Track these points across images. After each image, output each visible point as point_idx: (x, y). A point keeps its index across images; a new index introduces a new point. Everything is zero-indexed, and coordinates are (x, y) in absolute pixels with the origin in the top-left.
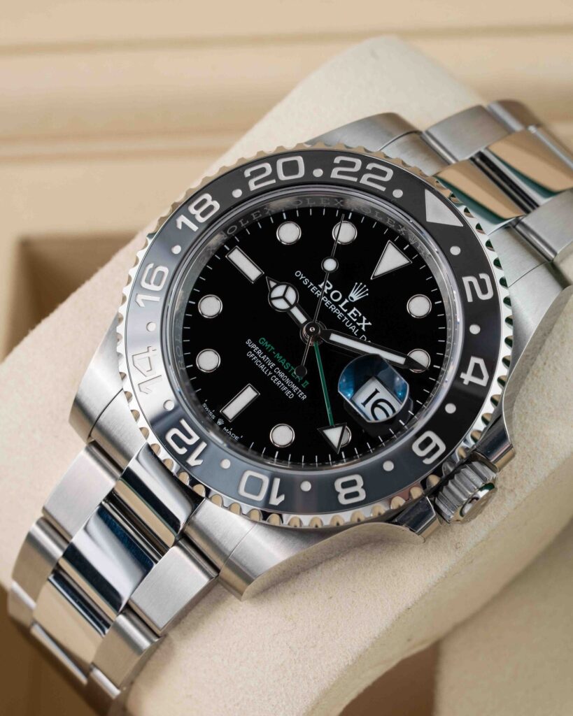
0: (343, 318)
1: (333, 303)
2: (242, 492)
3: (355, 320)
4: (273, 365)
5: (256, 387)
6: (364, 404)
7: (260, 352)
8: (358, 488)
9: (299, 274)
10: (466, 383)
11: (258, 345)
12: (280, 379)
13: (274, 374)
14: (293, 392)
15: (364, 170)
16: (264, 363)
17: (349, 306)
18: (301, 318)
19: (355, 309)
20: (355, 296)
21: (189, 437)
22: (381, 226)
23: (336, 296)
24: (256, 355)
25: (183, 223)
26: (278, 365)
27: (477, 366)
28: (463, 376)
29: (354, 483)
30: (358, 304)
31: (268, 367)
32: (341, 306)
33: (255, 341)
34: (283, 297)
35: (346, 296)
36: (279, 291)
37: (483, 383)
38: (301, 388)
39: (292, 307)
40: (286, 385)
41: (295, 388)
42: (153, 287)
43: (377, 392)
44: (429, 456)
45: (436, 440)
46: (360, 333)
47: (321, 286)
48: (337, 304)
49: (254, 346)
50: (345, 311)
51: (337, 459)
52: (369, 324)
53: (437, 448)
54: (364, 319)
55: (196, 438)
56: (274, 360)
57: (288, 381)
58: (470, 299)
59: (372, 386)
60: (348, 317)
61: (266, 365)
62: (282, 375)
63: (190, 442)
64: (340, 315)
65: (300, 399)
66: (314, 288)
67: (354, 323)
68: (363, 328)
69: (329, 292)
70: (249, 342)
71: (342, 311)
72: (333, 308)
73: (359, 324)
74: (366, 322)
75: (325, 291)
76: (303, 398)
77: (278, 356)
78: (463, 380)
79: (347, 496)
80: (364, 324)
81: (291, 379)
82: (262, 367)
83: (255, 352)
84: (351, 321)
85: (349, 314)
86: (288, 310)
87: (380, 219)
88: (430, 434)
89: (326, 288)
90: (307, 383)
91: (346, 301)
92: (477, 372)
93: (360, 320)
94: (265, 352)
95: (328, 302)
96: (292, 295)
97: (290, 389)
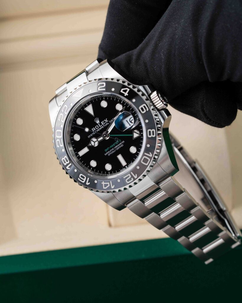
0: (104, 126)
1: (99, 128)
2: (147, 164)
3: (105, 123)
4: (113, 149)
5: (118, 155)
6: (130, 125)
7: (109, 152)
8: (151, 131)
9: (89, 137)
10: (127, 95)
11: (107, 152)
12: (117, 147)
13: (115, 149)
14: (121, 145)
15: (63, 113)
16: (112, 151)
17: (101, 124)
18: (101, 138)
19: (102, 123)
20: (98, 122)
21: (129, 176)
22: (80, 111)
23: (97, 127)
24: (109, 153)
25: (69, 167)
26: (113, 147)
27: (123, 91)
28: (125, 95)
29: (150, 132)
30: (100, 121)
31: (113, 150)
32: (100, 126)
33: (105, 153)
34: (95, 142)
35: (97, 124)
36: (93, 143)
37: (128, 90)
38: (121, 142)
39: (97, 140)
40: (119, 146)
41: (121, 144)
42: (85, 179)
43: (127, 121)
44: (146, 109)
45: (142, 106)
46: (108, 122)
47: (93, 131)
48: (99, 127)
49: (107, 153)
50: (102, 125)
51: (142, 135)
52: (106, 119)
53: (144, 107)
54: (105, 120)
55: (129, 175)
56: (111, 148)
57: (118, 145)
58: (104, 89)
59: (125, 122)
60: (104, 125)
61: (113, 151)
62: (116, 147)
63: (130, 177)
64: (102, 127)
65: (124, 143)
66: (94, 133)
67: (106, 123)
68: (107, 121)
69: (95, 129)
70: (105, 155)
71: (101, 126)
72: (100, 129)
73: (106, 122)
74: (106, 120)
75: (95, 130)
76: (124, 142)
77: (111, 147)
78: (126, 95)
79: (153, 134)
80: (106, 121)
81: (118, 144)
82: (113, 152)
83: (108, 153)
84: (105, 124)
85: (103, 124)
86: (98, 141)
87: (78, 111)
88: (140, 108)
89: (94, 129)
90: (120, 140)
91: (99, 125)
92: (125, 91)
93: (105, 122)
94: (109, 150)
95: (98, 130)
96: (94, 140)
97: (120, 145)
